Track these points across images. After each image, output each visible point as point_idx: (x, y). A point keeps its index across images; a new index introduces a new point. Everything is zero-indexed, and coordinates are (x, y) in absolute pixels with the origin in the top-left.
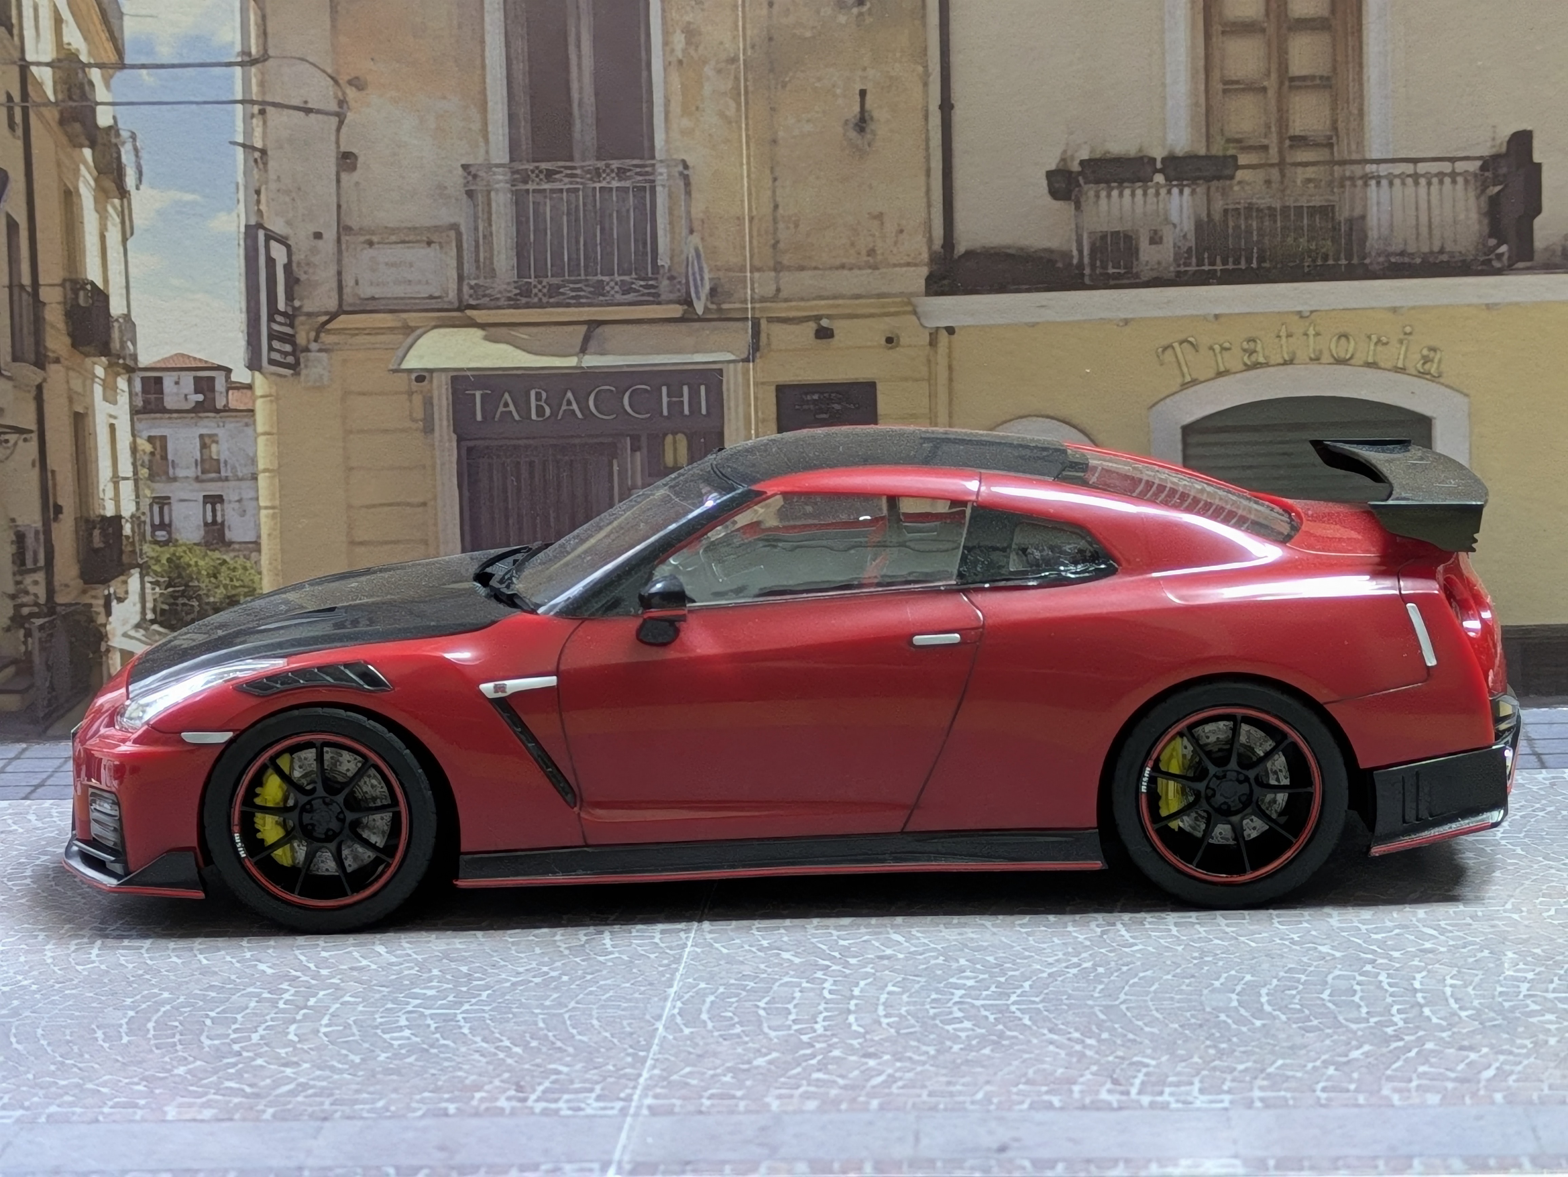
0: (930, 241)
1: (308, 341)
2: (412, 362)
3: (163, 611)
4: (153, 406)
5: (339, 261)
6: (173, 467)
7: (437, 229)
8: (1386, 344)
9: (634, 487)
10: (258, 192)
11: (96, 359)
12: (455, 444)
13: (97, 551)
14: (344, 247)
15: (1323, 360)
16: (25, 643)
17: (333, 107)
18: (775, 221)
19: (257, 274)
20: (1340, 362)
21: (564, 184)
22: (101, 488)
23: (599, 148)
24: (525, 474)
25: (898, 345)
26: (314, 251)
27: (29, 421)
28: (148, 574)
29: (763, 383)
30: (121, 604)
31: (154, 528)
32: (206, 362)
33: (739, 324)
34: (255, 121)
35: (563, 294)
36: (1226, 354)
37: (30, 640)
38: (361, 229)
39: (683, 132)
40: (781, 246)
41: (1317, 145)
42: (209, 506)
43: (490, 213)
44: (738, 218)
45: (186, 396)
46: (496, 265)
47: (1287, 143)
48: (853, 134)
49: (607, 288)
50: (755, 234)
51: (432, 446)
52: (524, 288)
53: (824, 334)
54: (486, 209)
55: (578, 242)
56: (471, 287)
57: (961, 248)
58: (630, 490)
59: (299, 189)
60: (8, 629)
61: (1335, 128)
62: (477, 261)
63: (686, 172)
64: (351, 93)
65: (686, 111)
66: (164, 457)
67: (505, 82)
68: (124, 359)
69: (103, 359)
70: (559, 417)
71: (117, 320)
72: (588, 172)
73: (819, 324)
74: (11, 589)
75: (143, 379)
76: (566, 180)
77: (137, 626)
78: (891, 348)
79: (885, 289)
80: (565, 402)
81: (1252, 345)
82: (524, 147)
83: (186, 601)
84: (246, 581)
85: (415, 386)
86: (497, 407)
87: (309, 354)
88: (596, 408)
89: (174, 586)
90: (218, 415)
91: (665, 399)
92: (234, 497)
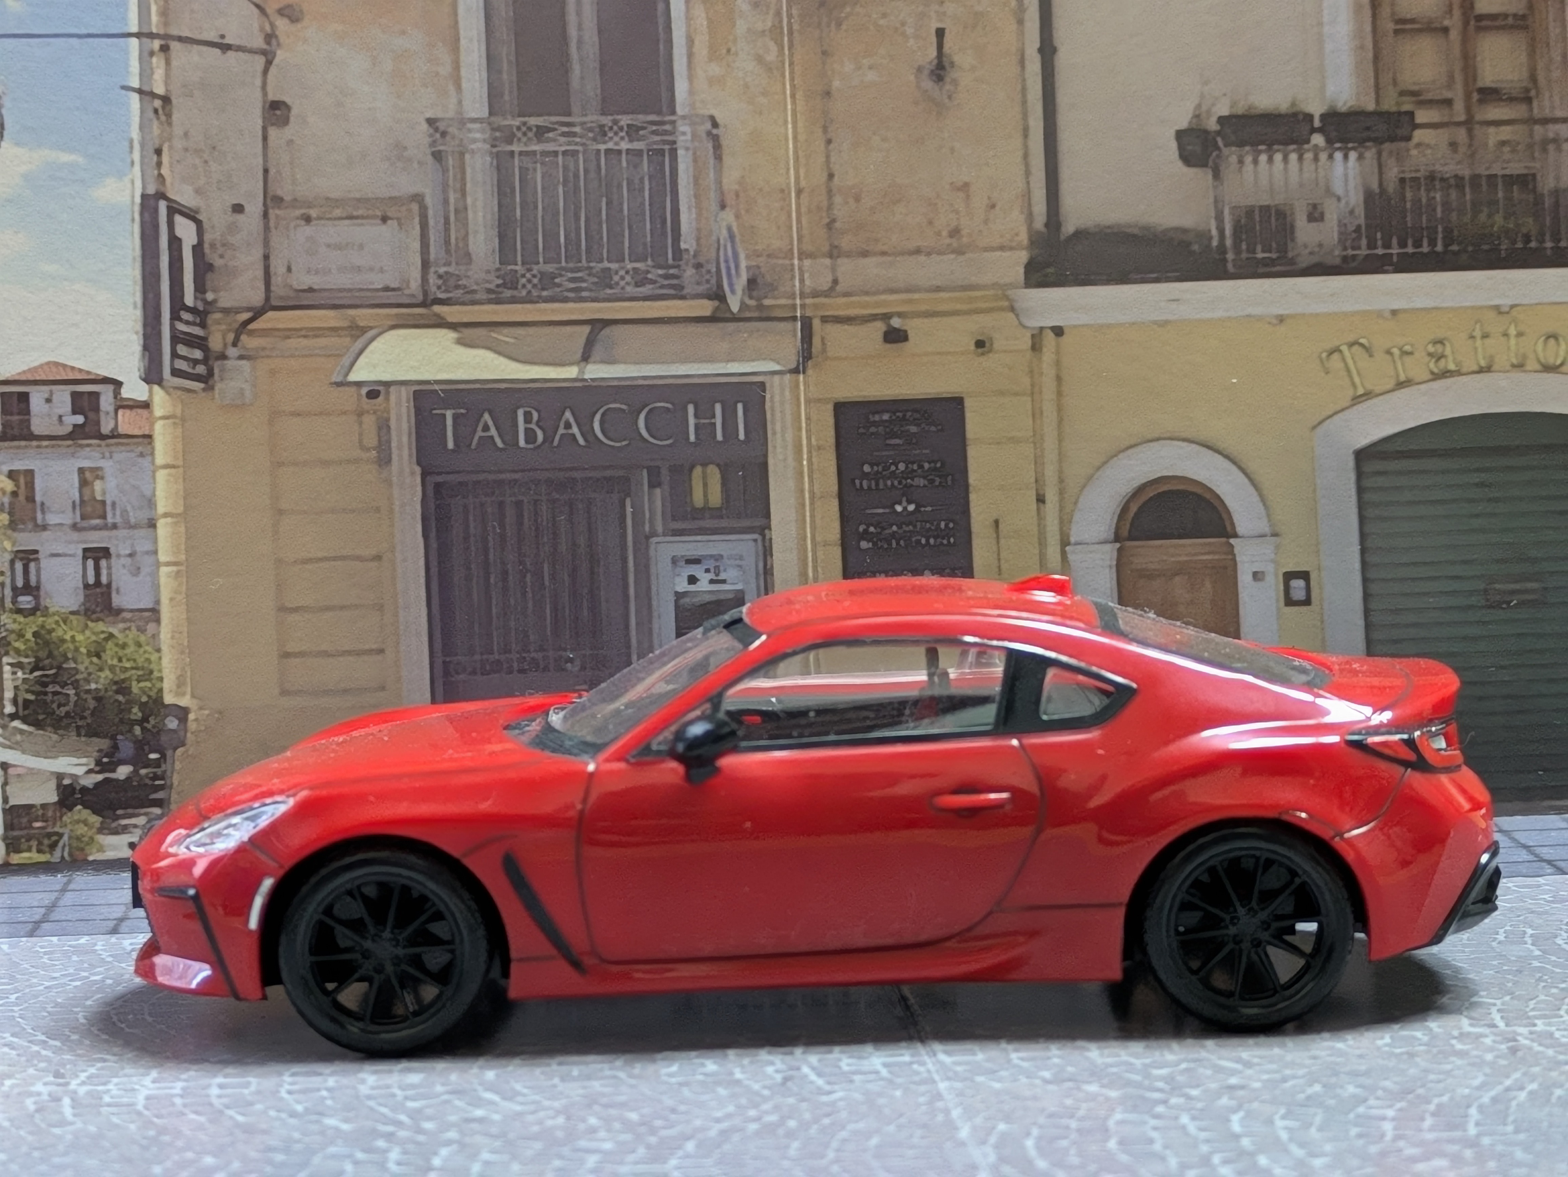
0: (1030, 217)
1: (225, 345)
2: (364, 372)
3: (27, 703)
4: (16, 432)
5: (266, 243)
6: (43, 512)
7: (393, 200)
9: (654, 534)
10: (158, 152)
12: (418, 480)
14: (272, 224)
15: (1528, 367)
17: (259, 42)
18: (830, 193)
19: (157, 256)
20: (1547, 368)
21: (560, 145)
23: (604, 100)
24: (510, 518)
25: (990, 351)
26: (232, 228)
28: (6, 654)
29: (819, 400)
31: (16, 592)
32: (88, 373)
33: (787, 325)
34: (154, 60)
35: (559, 285)
36: (1408, 360)
38: (295, 200)
39: (712, 81)
40: (838, 225)
41: (1512, 99)
42: (90, 563)
43: (463, 179)
44: (782, 191)
45: (60, 417)
46: (472, 247)
47: (1475, 96)
48: (928, 84)
49: (616, 278)
50: (803, 209)
51: (388, 482)
52: (508, 278)
53: (895, 336)
54: (459, 176)
55: (577, 219)
56: (440, 277)
57: (1069, 227)
58: (647, 538)
59: (214, 148)
61: (1533, 78)
62: (447, 242)
63: (715, 131)
64: (282, 24)
65: (714, 55)
66: (31, 499)
67: (482, 14)
70: (556, 443)
72: (591, 130)
73: (889, 325)
75: (3, 396)
76: (562, 139)
78: (983, 354)
79: (974, 280)
80: (562, 425)
81: (1439, 346)
82: (507, 97)
83: (58, 688)
84: (140, 661)
85: (367, 404)
86: (475, 431)
87: (226, 362)
88: (603, 431)
89: (43, 669)
90: (103, 443)
91: (692, 421)
92: (125, 550)
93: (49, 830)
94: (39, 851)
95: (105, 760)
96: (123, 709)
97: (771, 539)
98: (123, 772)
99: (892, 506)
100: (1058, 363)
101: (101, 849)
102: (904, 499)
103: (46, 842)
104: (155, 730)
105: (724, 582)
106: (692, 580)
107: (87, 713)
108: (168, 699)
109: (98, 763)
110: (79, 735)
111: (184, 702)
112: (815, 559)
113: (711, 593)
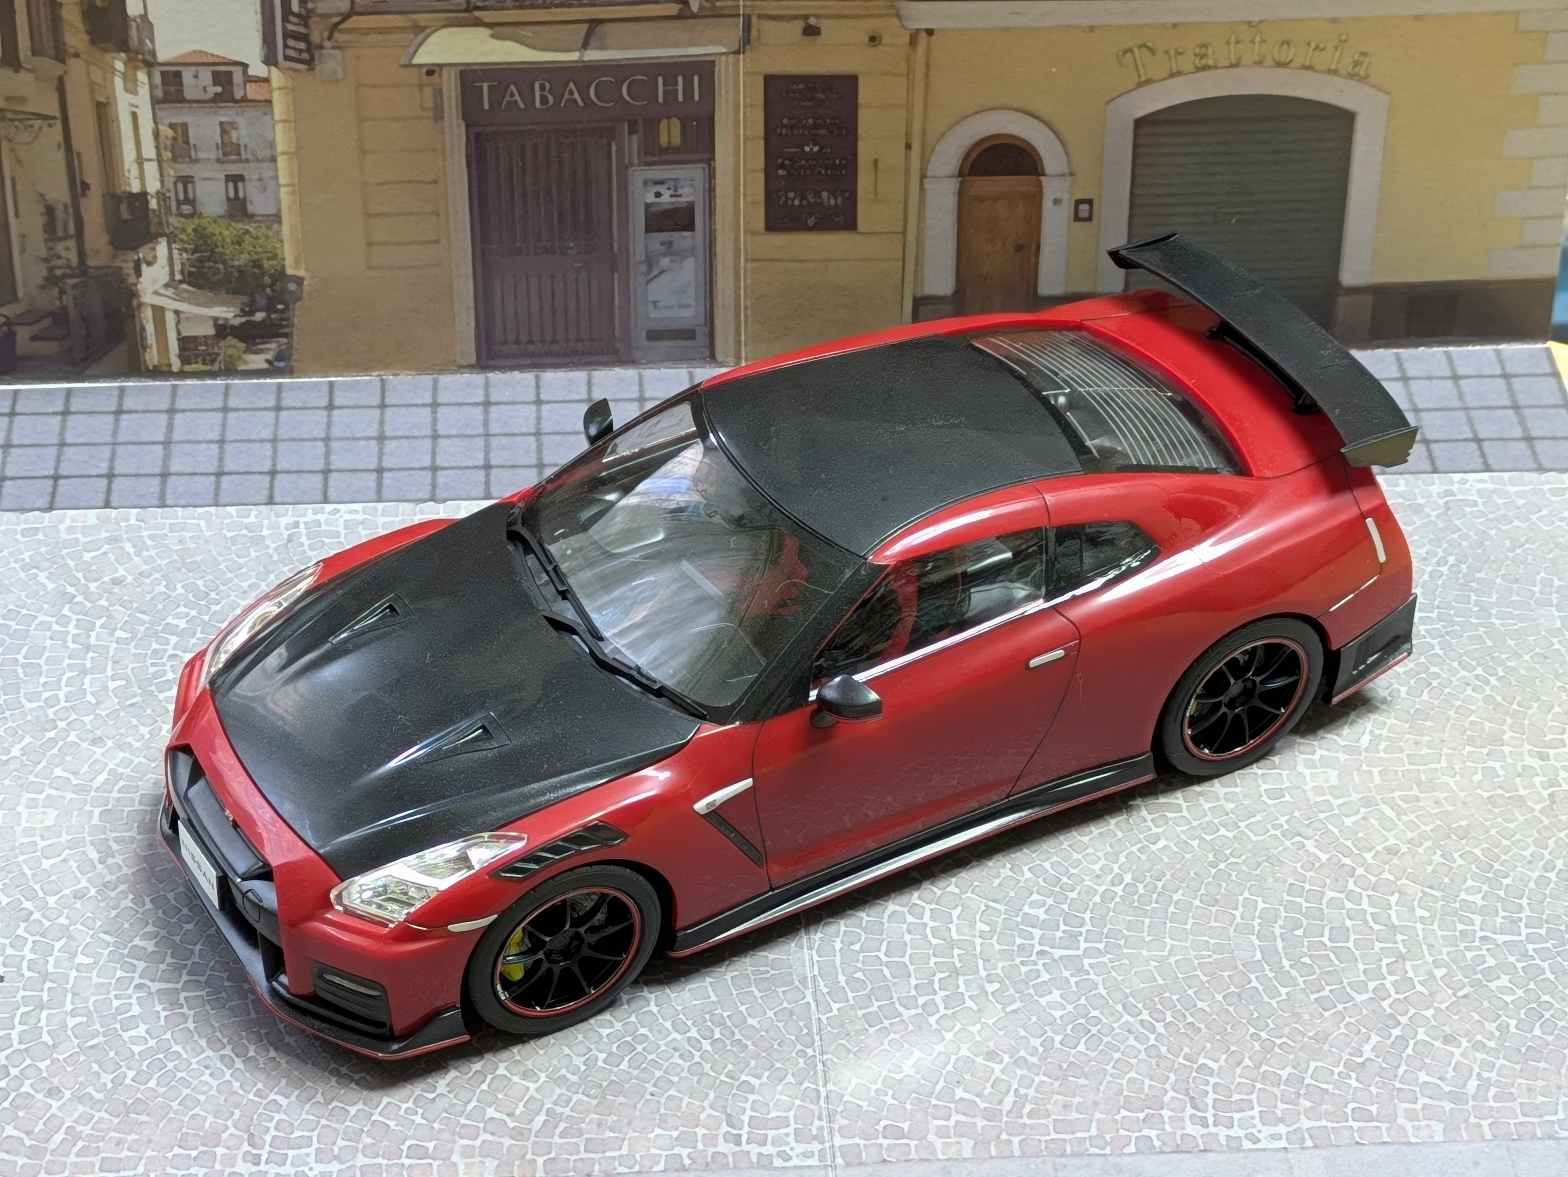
1: (322, 40)
2: (424, 57)
3: (190, 274)
4: (173, 97)
6: (195, 150)
8: (1322, 50)
9: (631, 165)
11: (115, 55)
12: (463, 129)
13: (125, 222)
15: (1266, 63)
16: (60, 299)
20: (1279, 64)
22: (126, 167)
24: (529, 154)
25: (880, 44)
27: (53, 109)
28: (175, 242)
29: (752, 73)
30: (150, 268)
31: (179, 203)
32: (224, 58)
33: (733, 20)
36: (1180, 58)
37: (64, 297)
42: (231, 185)
45: (205, 88)
51: (442, 132)
53: (811, 31)
58: (627, 168)
60: (43, 287)
66: (186, 142)
68: (143, 54)
69: (123, 55)
70: (562, 105)
71: (135, 20)
73: (807, 23)
74: (44, 253)
75: (162, 73)
77: (167, 286)
78: (873, 46)
80: (567, 92)
81: (1203, 49)
83: (212, 264)
84: (269, 248)
85: (425, 79)
86: (504, 97)
87: (323, 51)
88: (596, 95)
89: (201, 252)
90: (237, 105)
91: (661, 88)
92: (255, 176)
93: (210, 351)
94: (203, 364)
95: (247, 309)
96: (258, 278)
97: (714, 168)
98: (259, 316)
99: (802, 147)
100: (928, 54)
101: (246, 363)
102: (811, 143)
103: (208, 358)
104: (280, 291)
105: (680, 196)
106: (658, 195)
107: (233, 280)
108: (290, 271)
109: (242, 310)
110: (228, 293)
111: (301, 273)
112: (745, 181)
113: (671, 203)
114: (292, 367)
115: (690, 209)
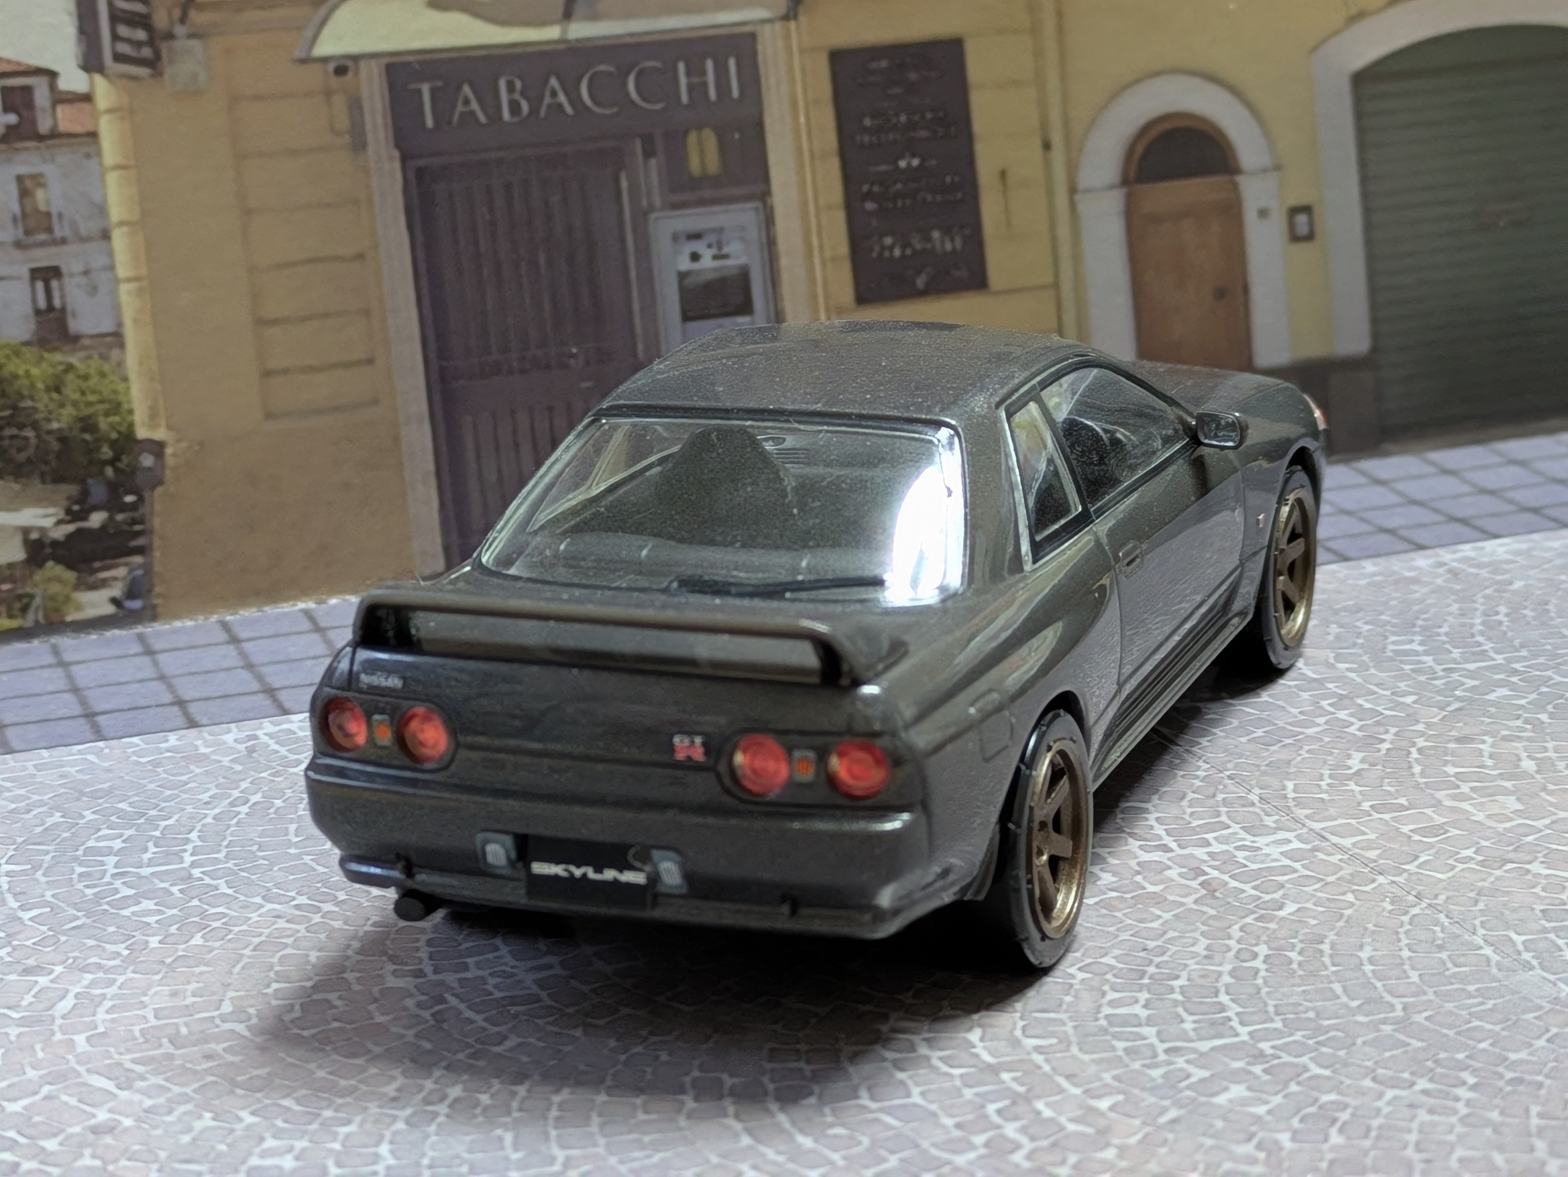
1: (172, 23)
2: (328, 45)
9: (652, 209)
12: (397, 165)
24: (499, 200)
29: (811, 50)
32: (16, 63)
42: (40, 285)
51: (366, 169)
58: (646, 214)
70: (542, 114)
80: (548, 94)
83: (14, 431)
84: (107, 393)
85: (334, 81)
86: (454, 106)
87: (175, 43)
88: (592, 98)
90: (42, 145)
91: (683, 80)
92: (76, 267)
93: (20, 591)
94: (11, 616)
95: (76, 508)
96: (91, 449)
97: (772, 207)
98: (97, 519)
99: (895, 162)
101: (79, 607)
102: (907, 154)
104: (128, 469)
105: (727, 257)
106: (695, 257)
107: (51, 457)
108: (142, 433)
109: (68, 511)
110: (44, 482)
111: (159, 435)
112: (819, 226)
113: (715, 270)
114: (154, 607)
115: (744, 277)
